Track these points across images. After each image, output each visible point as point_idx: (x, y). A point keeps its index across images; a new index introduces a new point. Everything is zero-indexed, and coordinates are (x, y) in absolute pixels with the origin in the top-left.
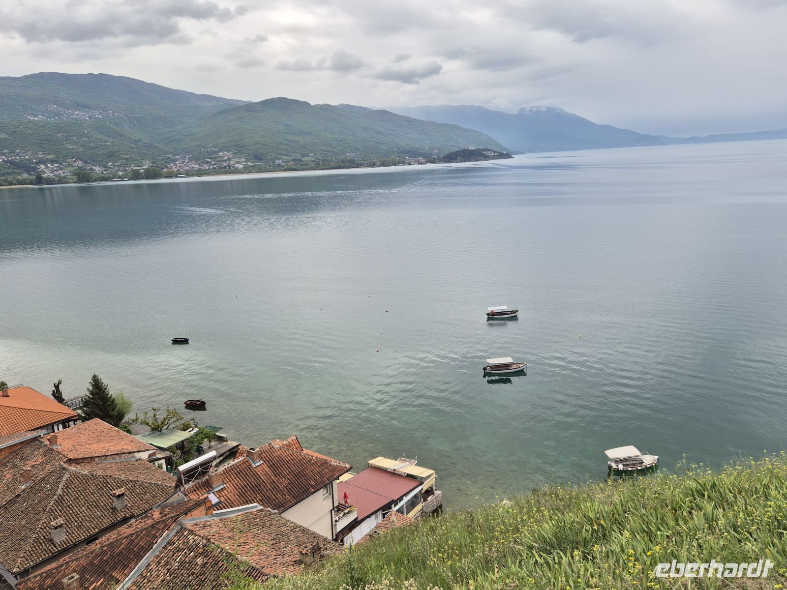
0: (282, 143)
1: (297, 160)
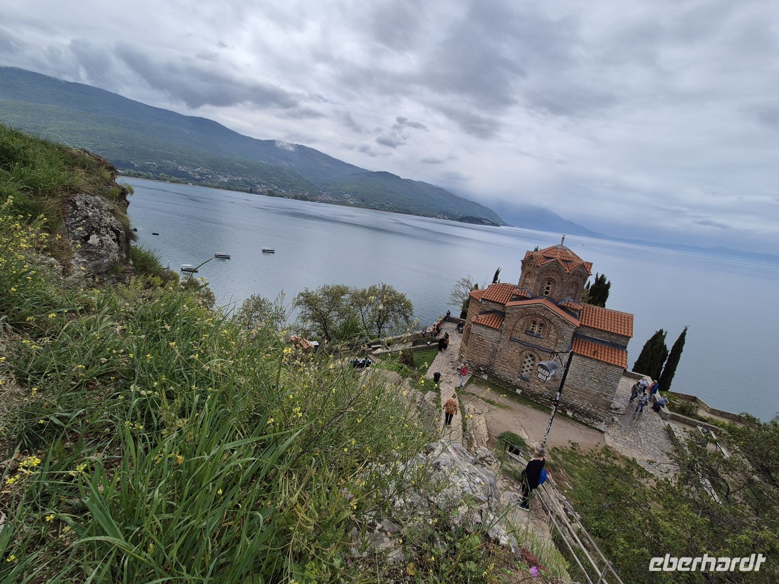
0: (377, 195)
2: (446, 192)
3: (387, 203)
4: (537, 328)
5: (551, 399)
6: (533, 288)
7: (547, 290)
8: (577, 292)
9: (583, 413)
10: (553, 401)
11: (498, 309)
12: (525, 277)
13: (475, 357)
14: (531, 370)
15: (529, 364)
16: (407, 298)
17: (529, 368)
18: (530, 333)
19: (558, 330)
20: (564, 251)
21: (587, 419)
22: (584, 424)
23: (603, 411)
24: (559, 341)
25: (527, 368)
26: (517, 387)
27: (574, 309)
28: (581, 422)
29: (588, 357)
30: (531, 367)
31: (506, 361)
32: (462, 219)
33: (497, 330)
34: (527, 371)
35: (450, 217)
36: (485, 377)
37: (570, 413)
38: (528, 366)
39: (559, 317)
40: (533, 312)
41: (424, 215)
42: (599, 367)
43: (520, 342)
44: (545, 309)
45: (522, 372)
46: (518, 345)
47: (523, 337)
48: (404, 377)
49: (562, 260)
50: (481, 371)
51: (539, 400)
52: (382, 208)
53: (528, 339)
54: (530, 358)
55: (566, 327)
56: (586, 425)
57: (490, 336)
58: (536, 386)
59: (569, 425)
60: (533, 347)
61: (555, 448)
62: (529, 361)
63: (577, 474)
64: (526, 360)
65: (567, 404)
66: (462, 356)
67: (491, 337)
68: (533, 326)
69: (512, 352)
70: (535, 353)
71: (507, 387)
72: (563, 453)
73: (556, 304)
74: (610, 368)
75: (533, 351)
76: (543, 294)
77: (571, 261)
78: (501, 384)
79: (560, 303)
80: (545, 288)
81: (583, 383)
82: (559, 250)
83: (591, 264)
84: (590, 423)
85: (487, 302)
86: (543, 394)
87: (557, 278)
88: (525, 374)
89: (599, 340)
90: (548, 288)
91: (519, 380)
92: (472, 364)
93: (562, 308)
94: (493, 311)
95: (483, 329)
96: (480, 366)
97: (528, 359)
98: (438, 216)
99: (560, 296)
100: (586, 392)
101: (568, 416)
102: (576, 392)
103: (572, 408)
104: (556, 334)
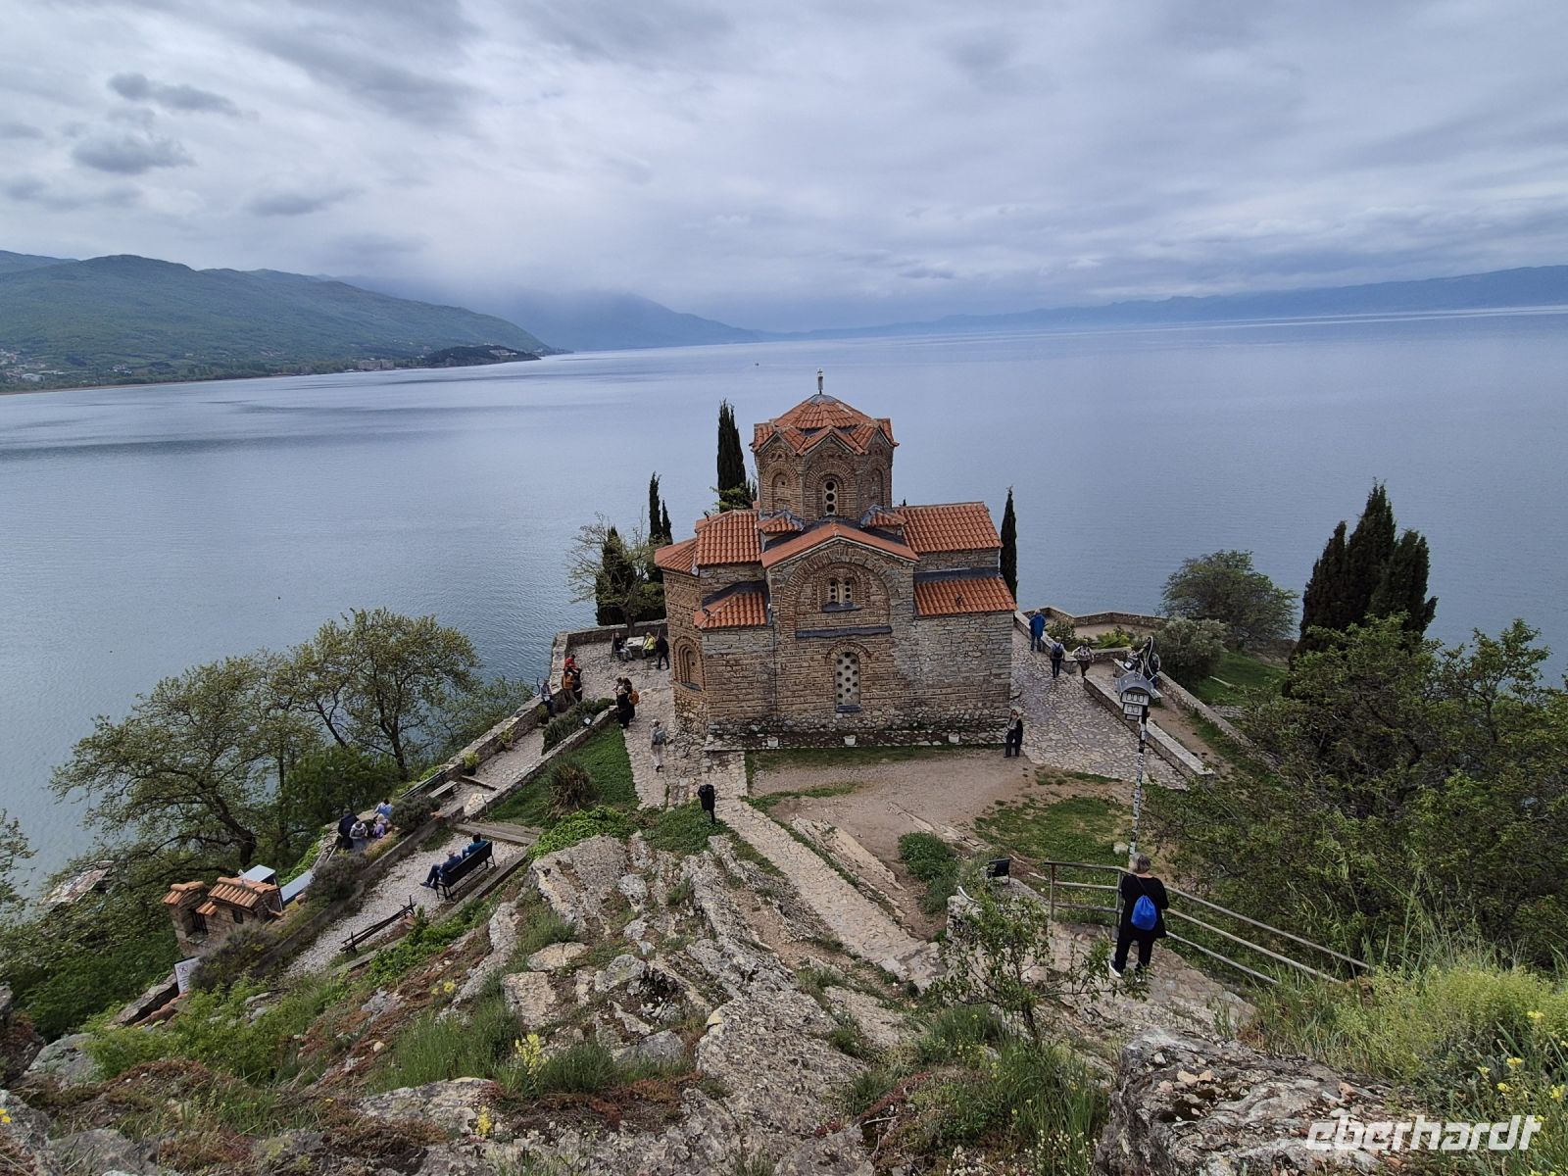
0: (127, 336)
1: (161, 364)
2: (359, 291)
3: (174, 356)
4: (841, 591)
5: (911, 728)
6: (801, 508)
7: (829, 503)
8: (883, 489)
9: (971, 726)
10: (915, 728)
11: (742, 579)
12: (774, 485)
13: (733, 707)
14: (855, 685)
15: (849, 674)
16: (442, 624)
17: (852, 682)
18: (830, 607)
19: (884, 581)
20: (832, 408)
21: (983, 735)
22: (985, 746)
23: (1002, 705)
24: (893, 603)
25: (847, 685)
26: (841, 734)
27: (893, 526)
28: (979, 746)
29: (951, 615)
30: (854, 679)
31: (801, 687)
32: (436, 360)
33: (764, 627)
34: (848, 690)
35: (398, 360)
36: (773, 743)
37: (954, 739)
38: (848, 680)
39: (879, 554)
40: (825, 562)
41: (316, 371)
42: (972, 628)
43: (819, 635)
44: (847, 545)
45: (840, 696)
46: (817, 642)
47: (820, 620)
48: (625, 836)
49: (839, 428)
50: (755, 733)
51: (892, 740)
52: (161, 372)
53: (832, 621)
54: (847, 661)
55: (897, 569)
56: (988, 746)
57: (749, 646)
58: (876, 713)
59: (965, 762)
60: (848, 635)
61: (978, 819)
62: (847, 668)
63: (1035, 848)
64: (841, 668)
65: (940, 722)
66: (686, 719)
67: (755, 648)
68: (833, 591)
69: (809, 663)
70: (855, 645)
71: (826, 743)
72: (994, 822)
73: (856, 525)
74: (991, 620)
75: (848, 644)
76: (826, 512)
77: (856, 426)
78: (811, 743)
79: (863, 522)
80: (824, 498)
81: (955, 669)
82: (823, 407)
83: (888, 421)
84: (992, 739)
85: (711, 571)
86: (893, 723)
87: (842, 472)
88: (847, 699)
89: (952, 573)
90: (830, 497)
91: (839, 716)
92: (729, 726)
93: (870, 530)
94: (735, 587)
95: (732, 638)
96: (749, 724)
97: (844, 665)
98: (361, 363)
99: (859, 507)
100: (968, 684)
101: (954, 746)
102: (949, 690)
103: (952, 725)
104: (882, 591)
